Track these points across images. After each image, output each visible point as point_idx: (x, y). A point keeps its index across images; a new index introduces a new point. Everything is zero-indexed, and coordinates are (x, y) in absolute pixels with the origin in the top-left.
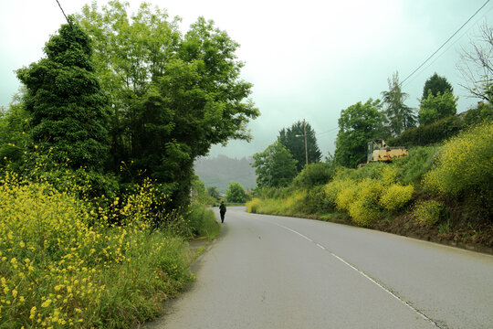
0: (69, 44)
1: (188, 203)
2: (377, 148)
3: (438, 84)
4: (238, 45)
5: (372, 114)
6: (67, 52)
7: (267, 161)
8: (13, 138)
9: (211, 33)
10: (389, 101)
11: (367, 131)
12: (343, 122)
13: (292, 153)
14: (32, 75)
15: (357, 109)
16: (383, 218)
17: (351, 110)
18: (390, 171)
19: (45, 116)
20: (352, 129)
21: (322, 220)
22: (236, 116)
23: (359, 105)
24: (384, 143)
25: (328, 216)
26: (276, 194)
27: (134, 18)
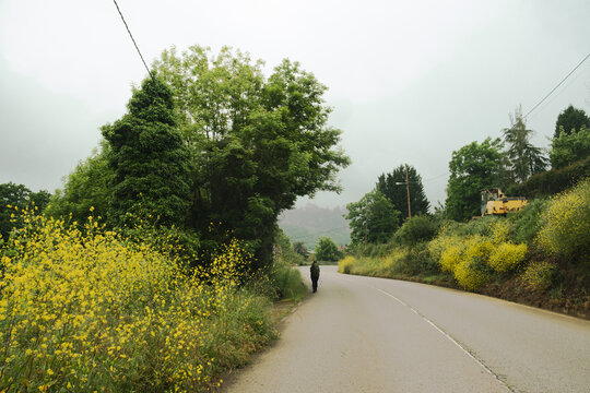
0: (152, 100)
1: (271, 262)
2: (491, 199)
3: (573, 118)
4: (326, 88)
5: (490, 155)
6: (150, 108)
7: (364, 212)
8: (93, 194)
9: (296, 75)
10: (511, 141)
11: (484, 176)
12: (455, 165)
13: (393, 203)
14: (117, 132)
15: (472, 151)
16: (492, 281)
17: (464, 151)
18: (501, 228)
19: (129, 173)
20: (466, 174)
21: (425, 282)
22: (324, 165)
23: (474, 145)
24: (500, 193)
25: (433, 278)
26: (373, 251)
27: (215, 63)
